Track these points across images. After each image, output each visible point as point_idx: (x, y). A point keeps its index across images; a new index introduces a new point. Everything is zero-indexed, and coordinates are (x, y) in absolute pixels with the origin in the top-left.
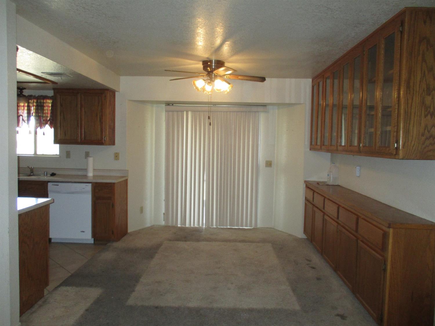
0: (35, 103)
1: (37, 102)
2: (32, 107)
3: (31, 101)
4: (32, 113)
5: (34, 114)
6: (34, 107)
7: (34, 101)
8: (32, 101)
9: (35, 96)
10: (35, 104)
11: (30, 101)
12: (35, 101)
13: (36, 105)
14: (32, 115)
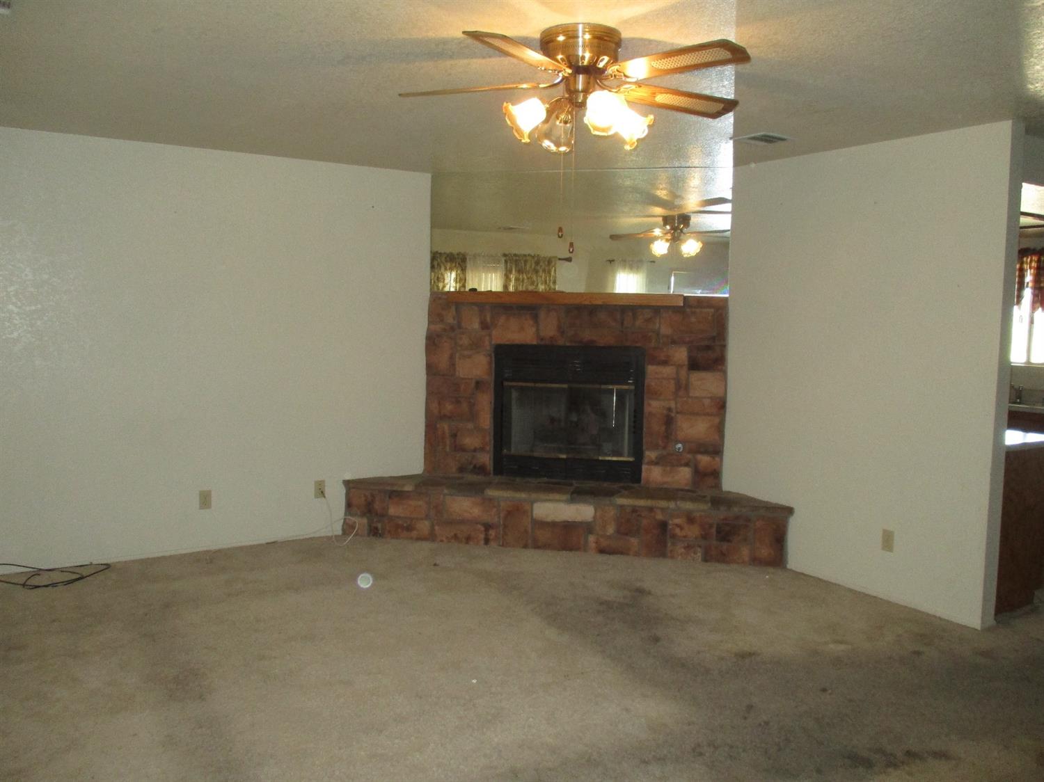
0: (1035, 262)
1: (1039, 261)
2: (1029, 271)
3: (1028, 258)
4: (1028, 283)
5: (1030, 285)
6: (1032, 270)
7: (1033, 258)
8: (1029, 260)
9: (1034, 250)
10: (1034, 264)
11: (1025, 259)
12: (1035, 258)
13: (1036, 266)
14: (1027, 286)
